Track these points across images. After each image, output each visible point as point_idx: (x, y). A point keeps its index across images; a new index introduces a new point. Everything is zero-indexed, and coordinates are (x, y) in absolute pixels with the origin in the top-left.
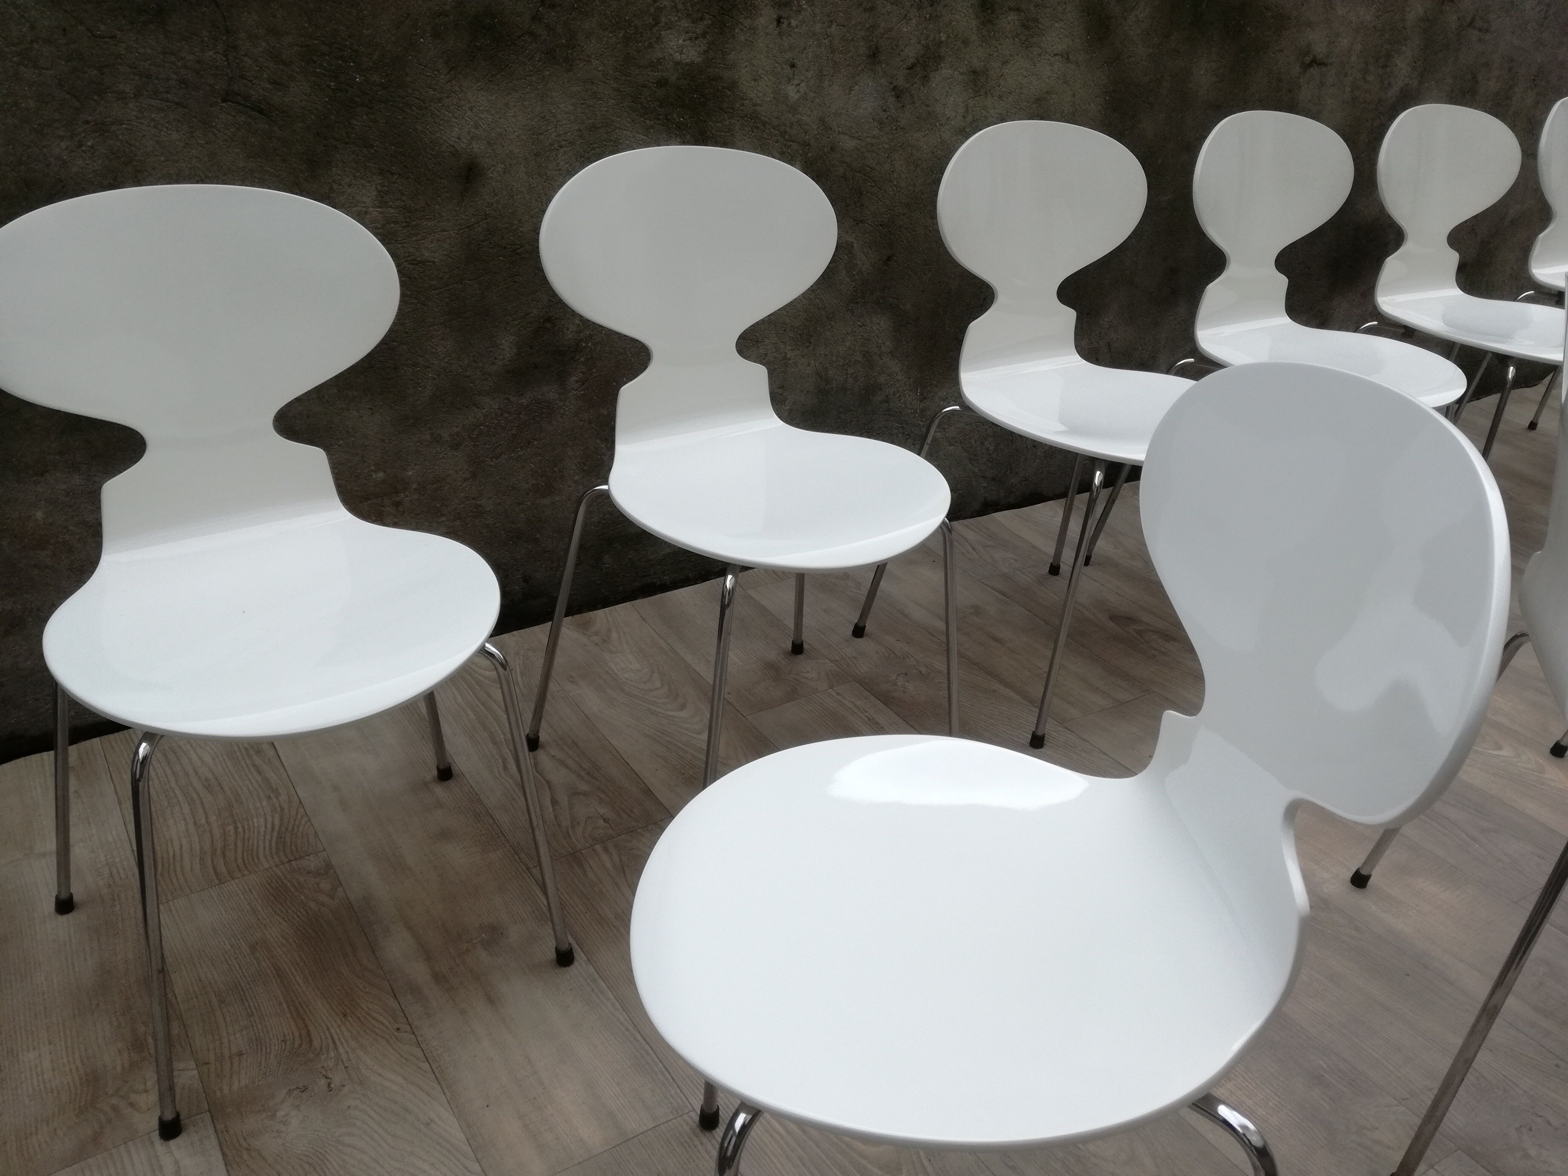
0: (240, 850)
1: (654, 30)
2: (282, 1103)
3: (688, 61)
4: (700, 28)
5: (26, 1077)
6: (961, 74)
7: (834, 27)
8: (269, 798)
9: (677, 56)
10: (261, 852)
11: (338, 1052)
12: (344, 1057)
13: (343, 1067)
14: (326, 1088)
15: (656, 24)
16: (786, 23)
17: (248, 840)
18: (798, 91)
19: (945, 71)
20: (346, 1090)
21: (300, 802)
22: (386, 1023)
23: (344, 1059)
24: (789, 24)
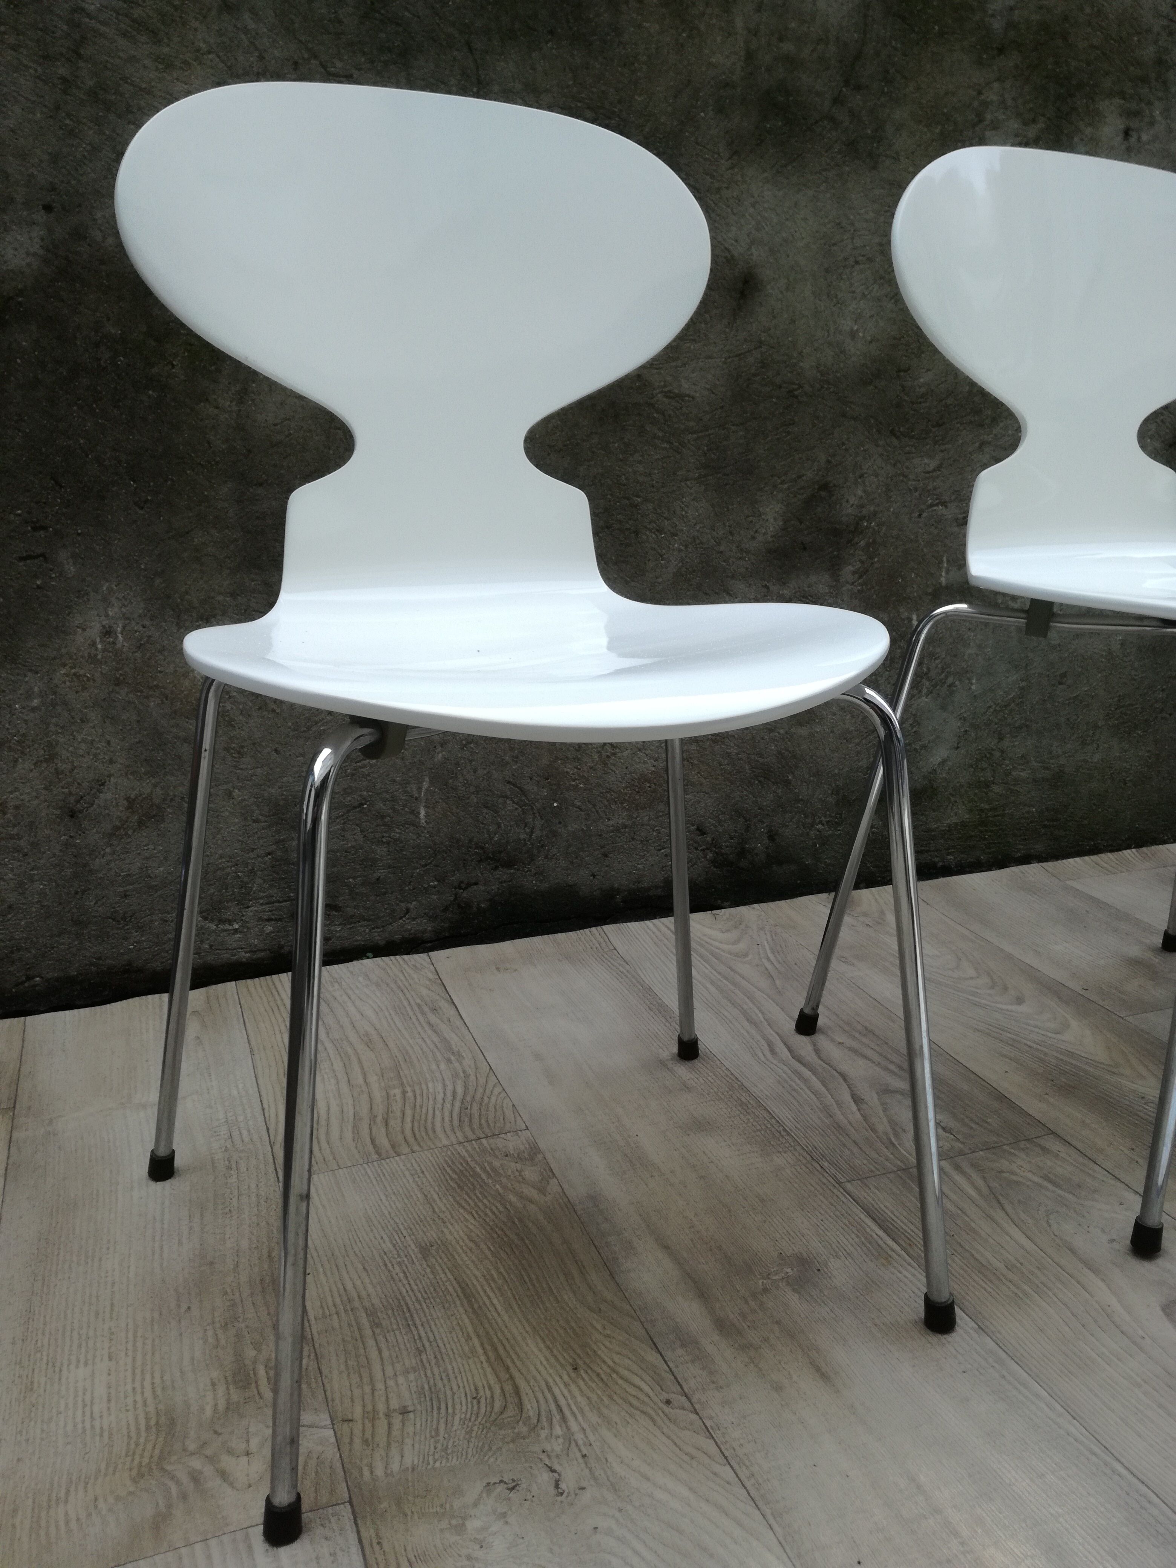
0: (408, 1119)
1: (977, 129)
2: (475, 1505)
5: (67, 1405)
8: (449, 1061)
10: (438, 1125)
11: (568, 1429)
12: (579, 1437)
13: (578, 1455)
14: (552, 1491)
15: (980, 121)
17: (421, 1107)
20: (586, 1496)
21: (491, 1068)
22: (647, 1389)
23: (580, 1442)
24: (1139, 139)
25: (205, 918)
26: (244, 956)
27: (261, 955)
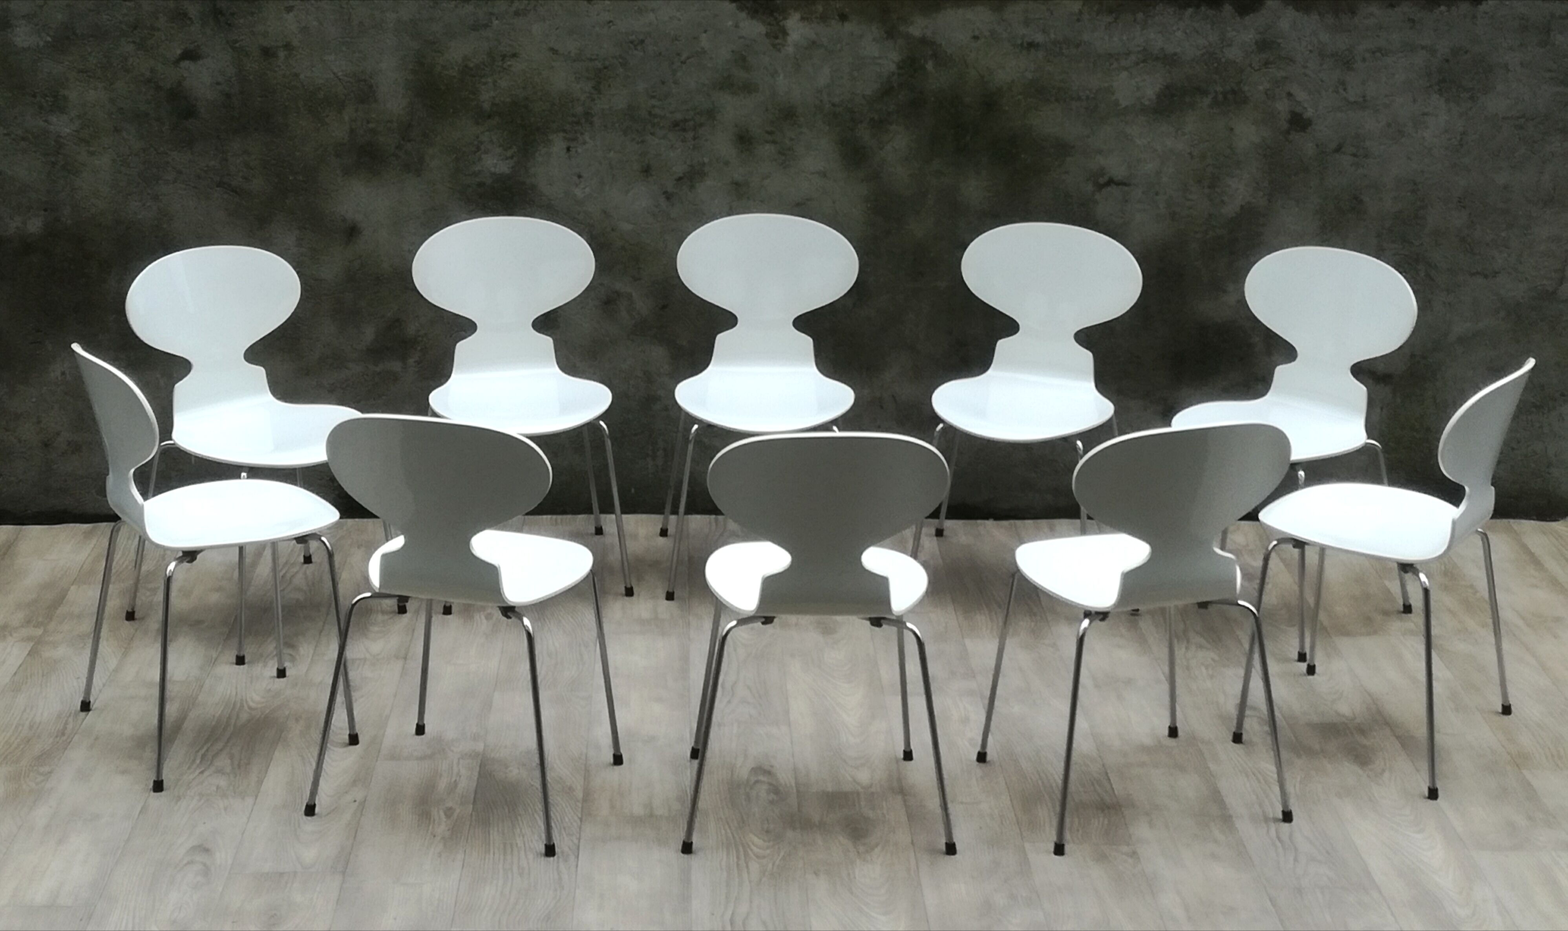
1: (476, 154)
3: (500, 172)
4: (509, 153)
6: (724, 184)
7: (612, 153)
9: (493, 169)
16: (574, 150)
18: (584, 192)
19: (709, 183)
24: (576, 152)
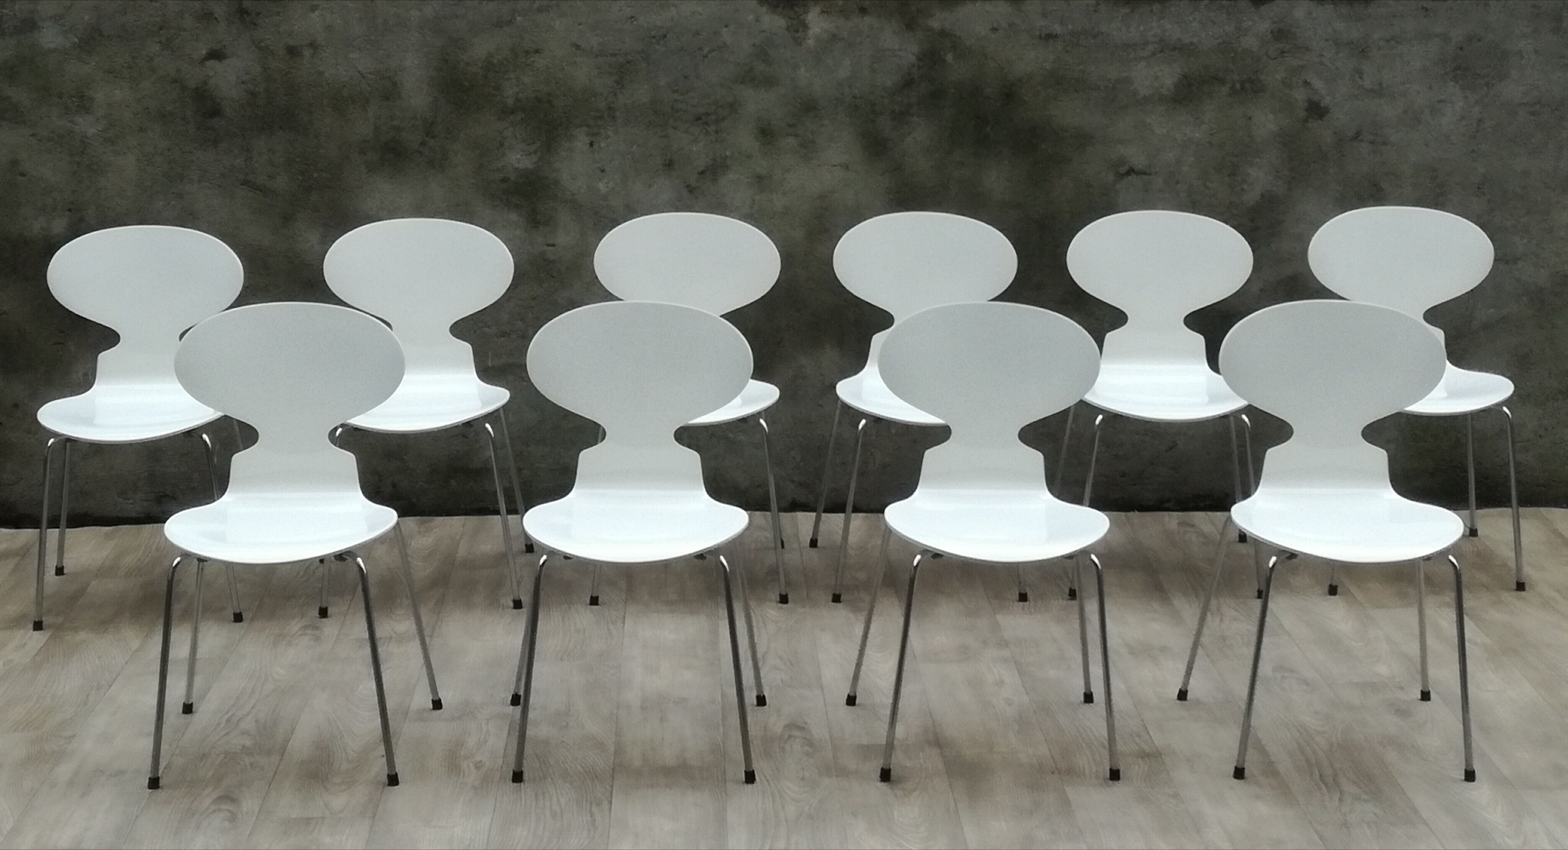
3: (524, 167)
4: (532, 148)
6: (748, 178)
9: (516, 165)
15: (502, 146)
16: (597, 144)
18: (607, 187)
19: (731, 176)
24: (600, 146)
25: (118, 497)
26: (134, 515)
27: (142, 515)
